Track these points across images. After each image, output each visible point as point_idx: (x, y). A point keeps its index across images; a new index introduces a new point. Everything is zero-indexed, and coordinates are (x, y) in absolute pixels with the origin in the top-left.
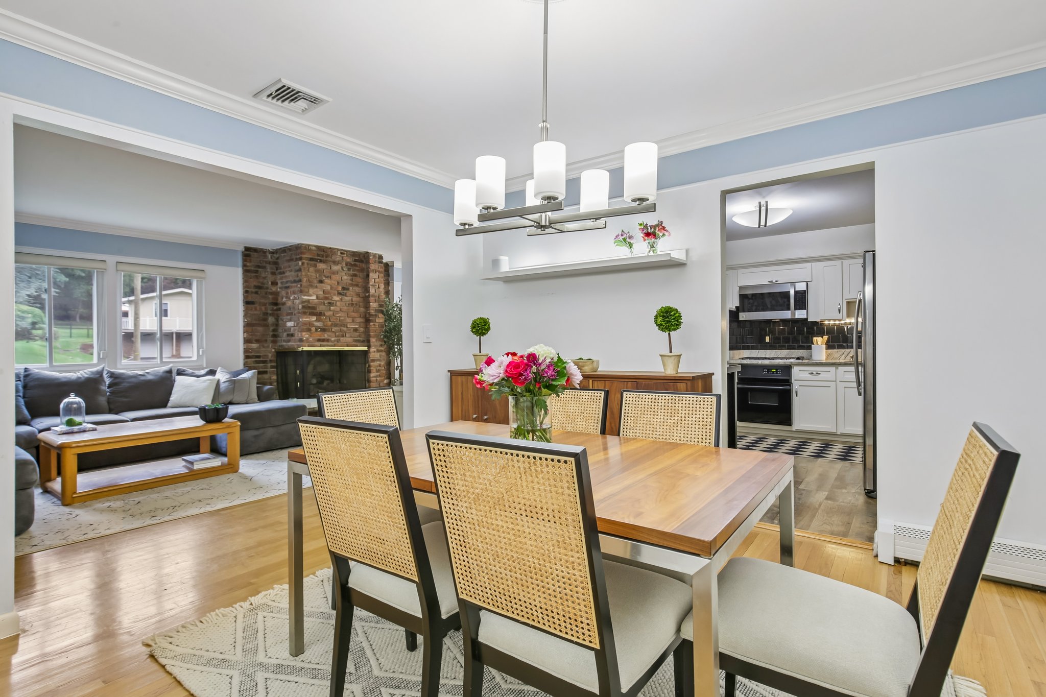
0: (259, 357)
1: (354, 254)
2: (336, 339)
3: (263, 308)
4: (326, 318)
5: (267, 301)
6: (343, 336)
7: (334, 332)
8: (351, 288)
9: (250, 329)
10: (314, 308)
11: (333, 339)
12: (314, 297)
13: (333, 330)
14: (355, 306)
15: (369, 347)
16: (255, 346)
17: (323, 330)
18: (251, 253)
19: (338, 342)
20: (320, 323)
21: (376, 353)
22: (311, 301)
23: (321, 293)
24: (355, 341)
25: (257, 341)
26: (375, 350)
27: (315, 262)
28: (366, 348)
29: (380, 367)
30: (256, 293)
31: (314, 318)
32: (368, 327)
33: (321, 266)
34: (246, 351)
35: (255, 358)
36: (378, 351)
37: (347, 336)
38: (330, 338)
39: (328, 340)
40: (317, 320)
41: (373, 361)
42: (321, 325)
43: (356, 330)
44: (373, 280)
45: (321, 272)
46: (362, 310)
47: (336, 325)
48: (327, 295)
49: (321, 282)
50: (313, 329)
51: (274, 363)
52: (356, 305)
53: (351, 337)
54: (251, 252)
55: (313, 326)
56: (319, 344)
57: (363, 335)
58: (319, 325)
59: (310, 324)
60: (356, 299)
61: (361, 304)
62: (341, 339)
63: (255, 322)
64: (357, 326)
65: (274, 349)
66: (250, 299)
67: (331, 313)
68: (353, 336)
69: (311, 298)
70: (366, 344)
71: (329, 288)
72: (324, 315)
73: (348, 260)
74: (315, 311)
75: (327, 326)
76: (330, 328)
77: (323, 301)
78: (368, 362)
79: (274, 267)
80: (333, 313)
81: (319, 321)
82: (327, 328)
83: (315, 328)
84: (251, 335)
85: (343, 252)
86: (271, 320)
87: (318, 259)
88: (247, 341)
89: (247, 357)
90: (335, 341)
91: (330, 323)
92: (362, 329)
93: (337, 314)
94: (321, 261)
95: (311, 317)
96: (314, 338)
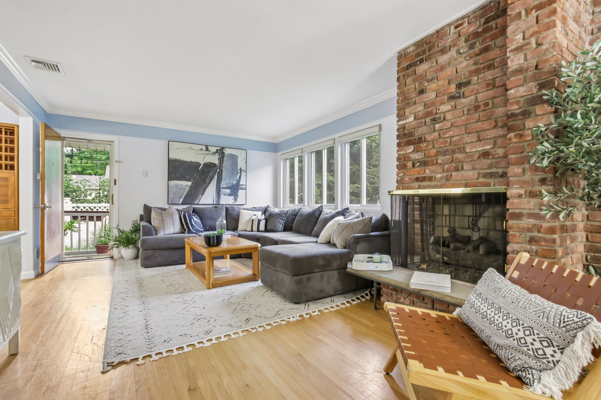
2: (445, 174)
4: (427, 145)
6: (457, 169)
7: (440, 164)
8: (475, 78)
10: (411, 134)
11: (439, 176)
12: (412, 118)
13: (439, 161)
14: (482, 108)
15: (507, 185)
17: (424, 163)
19: (447, 180)
20: (419, 153)
21: (524, 200)
22: (407, 126)
23: (422, 108)
24: (485, 176)
26: (522, 191)
27: (415, 68)
31: (411, 149)
33: (422, 68)
36: (532, 195)
37: (465, 167)
38: (434, 175)
39: (430, 179)
40: (416, 151)
41: (518, 216)
42: (421, 157)
43: (485, 154)
44: (520, 36)
45: (422, 77)
46: (501, 111)
47: (445, 154)
48: (430, 109)
49: (422, 92)
50: (410, 164)
52: (486, 105)
53: (474, 169)
55: (409, 159)
56: (416, 184)
57: (504, 163)
58: (417, 157)
59: (407, 158)
60: (483, 95)
61: (497, 100)
62: (454, 174)
64: (488, 147)
67: (437, 134)
68: (477, 166)
69: (407, 121)
71: (434, 96)
72: (425, 141)
73: (471, 29)
74: (412, 138)
75: (431, 157)
76: (434, 158)
77: (424, 120)
80: (439, 135)
81: (418, 151)
82: (429, 159)
83: (411, 163)
85: (460, 22)
87: (418, 61)
90: (442, 178)
91: (435, 150)
92: (501, 152)
93: (445, 133)
94: (422, 61)
95: (406, 147)
96: (411, 177)
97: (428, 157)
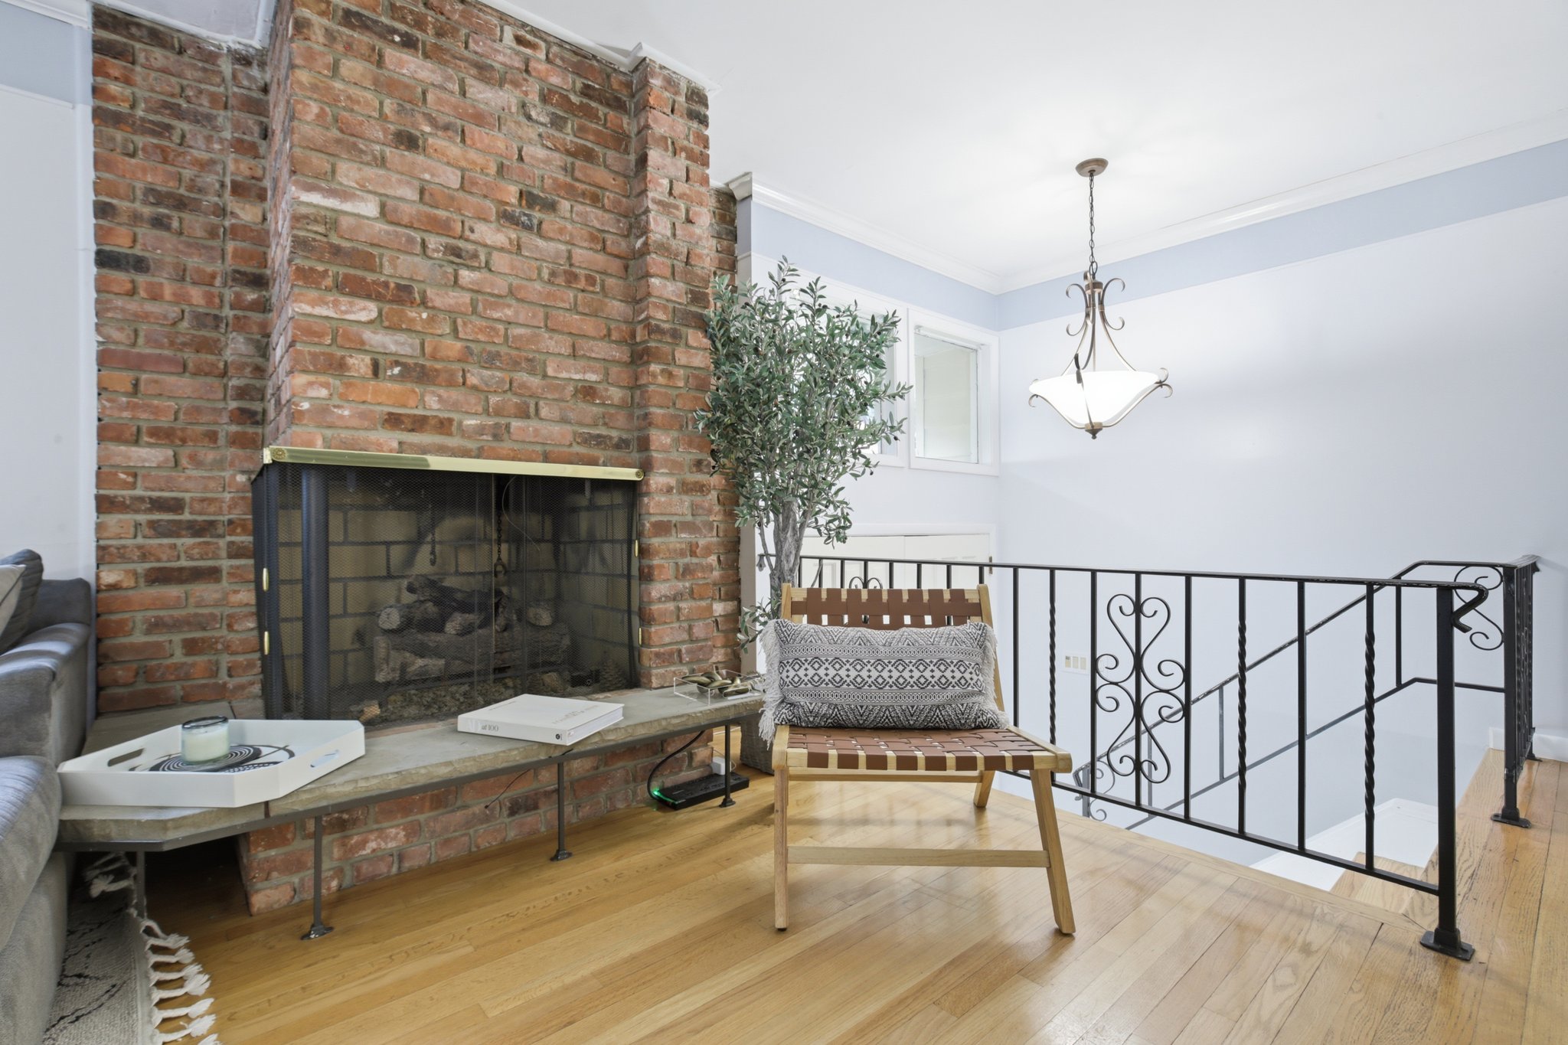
0: (177, 506)
1: (580, 60)
2: (491, 422)
3: (196, 295)
4: (431, 319)
5: (217, 267)
6: (523, 414)
7: (475, 388)
8: (565, 205)
9: (122, 379)
10: (367, 261)
11: (471, 422)
12: (369, 208)
13: (472, 380)
14: (582, 284)
15: (646, 467)
16: (149, 455)
17: (419, 374)
18: (138, 46)
19: (496, 437)
20: (402, 337)
21: (675, 497)
22: (345, 222)
23: (412, 194)
24: (587, 440)
25: (163, 435)
26: (672, 482)
27: (379, 44)
28: (629, 474)
29: (693, 554)
30: (159, 223)
31: (366, 311)
32: (643, 381)
33: (410, 66)
34: (102, 476)
35: (149, 511)
36: (686, 488)
37: (544, 412)
38: (455, 416)
39: (444, 426)
40: (386, 324)
41: (663, 528)
42: (408, 351)
43: (587, 392)
44: (665, 182)
45: (411, 97)
46: (616, 308)
47: (490, 360)
48: (442, 213)
49: (409, 141)
50: (360, 364)
51: (245, 531)
52: (590, 280)
53: (564, 420)
54: (132, 37)
55: (360, 347)
56: (389, 437)
57: (621, 420)
58: (393, 348)
59: (347, 338)
60: (583, 255)
61: (610, 282)
62: (516, 424)
63: (148, 351)
64: (592, 377)
65: (243, 472)
66: (120, 243)
67: (466, 298)
68: (571, 415)
69: (347, 207)
70: (636, 456)
71: (453, 179)
72: (424, 303)
73: (555, 80)
74: (370, 277)
75: (442, 360)
76: (454, 367)
77: (418, 236)
78: (640, 535)
79: (251, 121)
80: (474, 304)
81: (394, 328)
82: (438, 366)
83: (368, 359)
84: (129, 406)
85: (528, 37)
86: (236, 347)
87: (395, 31)
88: (106, 433)
89: (104, 504)
90: (481, 430)
91: (459, 345)
92: (616, 394)
93: (494, 306)
94: (409, 43)
95: (343, 299)
96: (363, 407)
97: (434, 358)
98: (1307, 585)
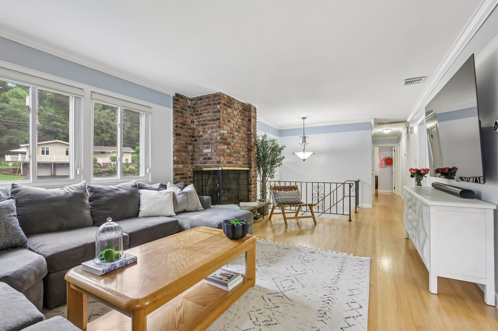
0: (183, 174)
1: (243, 105)
2: (236, 162)
3: (185, 139)
4: (231, 147)
5: (188, 134)
6: (238, 160)
7: (234, 157)
8: (242, 127)
9: (178, 154)
10: (226, 140)
11: (234, 162)
12: (226, 132)
13: (234, 156)
14: (243, 140)
15: (250, 167)
16: (181, 166)
17: (230, 155)
18: (179, 99)
19: (236, 164)
20: (229, 150)
22: (225, 134)
23: (229, 129)
24: (243, 164)
25: (182, 163)
27: (226, 107)
28: (248, 169)
30: (182, 128)
31: (226, 147)
32: (250, 154)
33: (229, 110)
34: (175, 170)
35: (181, 175)
37: (240, 160)
39: (232, 163)
40: (228, 148)
41: (253, 177)
43: (244, 156)
44: (253, 123)
45: (228, 114)
46: (246, 143)
47: (236, 153)
48: (232, 131)
49: (229, 121)
51: (192, 179)
53: (242, 161)
54: (179, 98)
55: (225, 152)
56: (228, 165)
57: (247, 160)
58: (228, 152)
59: (224, 150)
60: (244, 135)
61: (246, 139)
62: (238, 162)
63: (181, 149)
64: (244, 154)
65: (192, 169)
66: (178, 132)
69: (224, 132)
70: (248, 166)
71: (232, 126)
72: (230, 145)
73: (241, 108)
74: (226, 142)
76: (233, 154)
77: (230, 135)
78: (250, 178)
79: (192, 110)
80: (234, 144)
83: (226, 154)
84: (179, 158)
85: (239, 102)
86: (190, 148)
87: (228, 105)
88: (175, 162)
89: (176, 174)
91: (233, 150)
92: (246, 156)
93: (236, 144)
94: (229, 107)
95: (224, 145)
96: (226, 161)
97: (231, 153)
98: (337, 184)
